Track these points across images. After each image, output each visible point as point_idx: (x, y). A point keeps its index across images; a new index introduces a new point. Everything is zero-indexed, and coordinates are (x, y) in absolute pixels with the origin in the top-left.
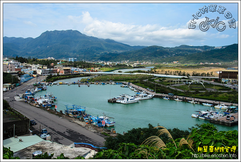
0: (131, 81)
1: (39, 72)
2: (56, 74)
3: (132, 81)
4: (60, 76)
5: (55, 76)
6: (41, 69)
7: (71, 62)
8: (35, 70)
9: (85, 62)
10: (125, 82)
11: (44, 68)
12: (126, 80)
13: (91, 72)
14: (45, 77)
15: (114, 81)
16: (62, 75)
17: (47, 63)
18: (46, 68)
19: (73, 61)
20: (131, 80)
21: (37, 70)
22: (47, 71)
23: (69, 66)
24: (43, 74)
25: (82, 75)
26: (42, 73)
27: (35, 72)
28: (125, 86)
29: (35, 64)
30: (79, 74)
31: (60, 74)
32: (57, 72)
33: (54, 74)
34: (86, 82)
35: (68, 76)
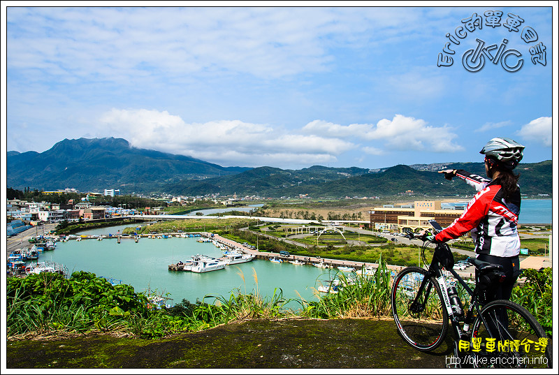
0: (216, 231)
1: (44, 216)
2: (77, 220)
3: (219, 231)
4: (84, 223)
5: (74, 223)
6: (47, 210)
7: (109, 197)
8: (35, 212)
9: (136, 196)
10: (205, 233)
11: (53, 208)
12: (208, 229)
13: (144, 216)
14: (53, 226)
15: (185, 231)
16: (88, 222)
17: (62, 201)
18: (58, 208)
19: (112, 195)
20: (217, 229)
21: (40, 213)
22: (60, 214)
23: (104, 204)
24: (50, 219)
25: (128, 221)
26: (48, 218)
27: (35, 217)
28: (204, 240)
29: (36, 201)
30: (122, 219)
31: (86, 219)
32: (78, 216)
33: (73, 220)
34: (133, 233)
35: (99, 224)
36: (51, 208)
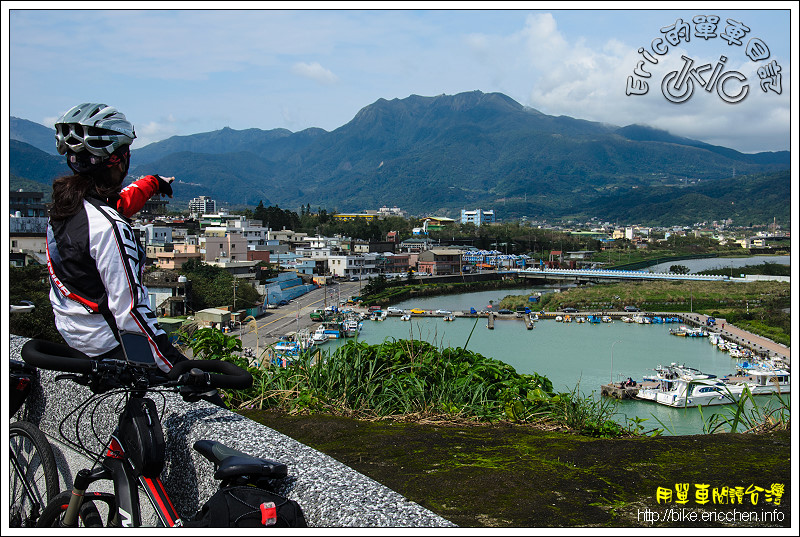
0: (721, 311)
1: (339, 266)
2: (403, 275)
3: (728, 311)
4: (417, 282)
5: (398, 283)
6: (344, 253)
7: (469, 227)
8: (321, 257)
9: (529, 225)
10: (692, 316)
11: (357, 249)
12: (699, 305)
13: (547, 271)
14: (357, 288)
15: (641, 307)
16: (425, 281)
17: (373, 233)
18: (365, 248)
19: (477, 222)
20: (723, 306)
21: (330, 258)
22: (370, 262)
23: (459, 242)
24: (352, 275)
25: (511, 280)
26: (347, 271)
27: (321, 267)
28: (689, 331)
29: (323, 235)
30: (498, 276)
31: (420, 274)
32: (406, 268)
33: (395, 275)
34: (520, 308)
35: (450, 286)
36: (352, 249)
